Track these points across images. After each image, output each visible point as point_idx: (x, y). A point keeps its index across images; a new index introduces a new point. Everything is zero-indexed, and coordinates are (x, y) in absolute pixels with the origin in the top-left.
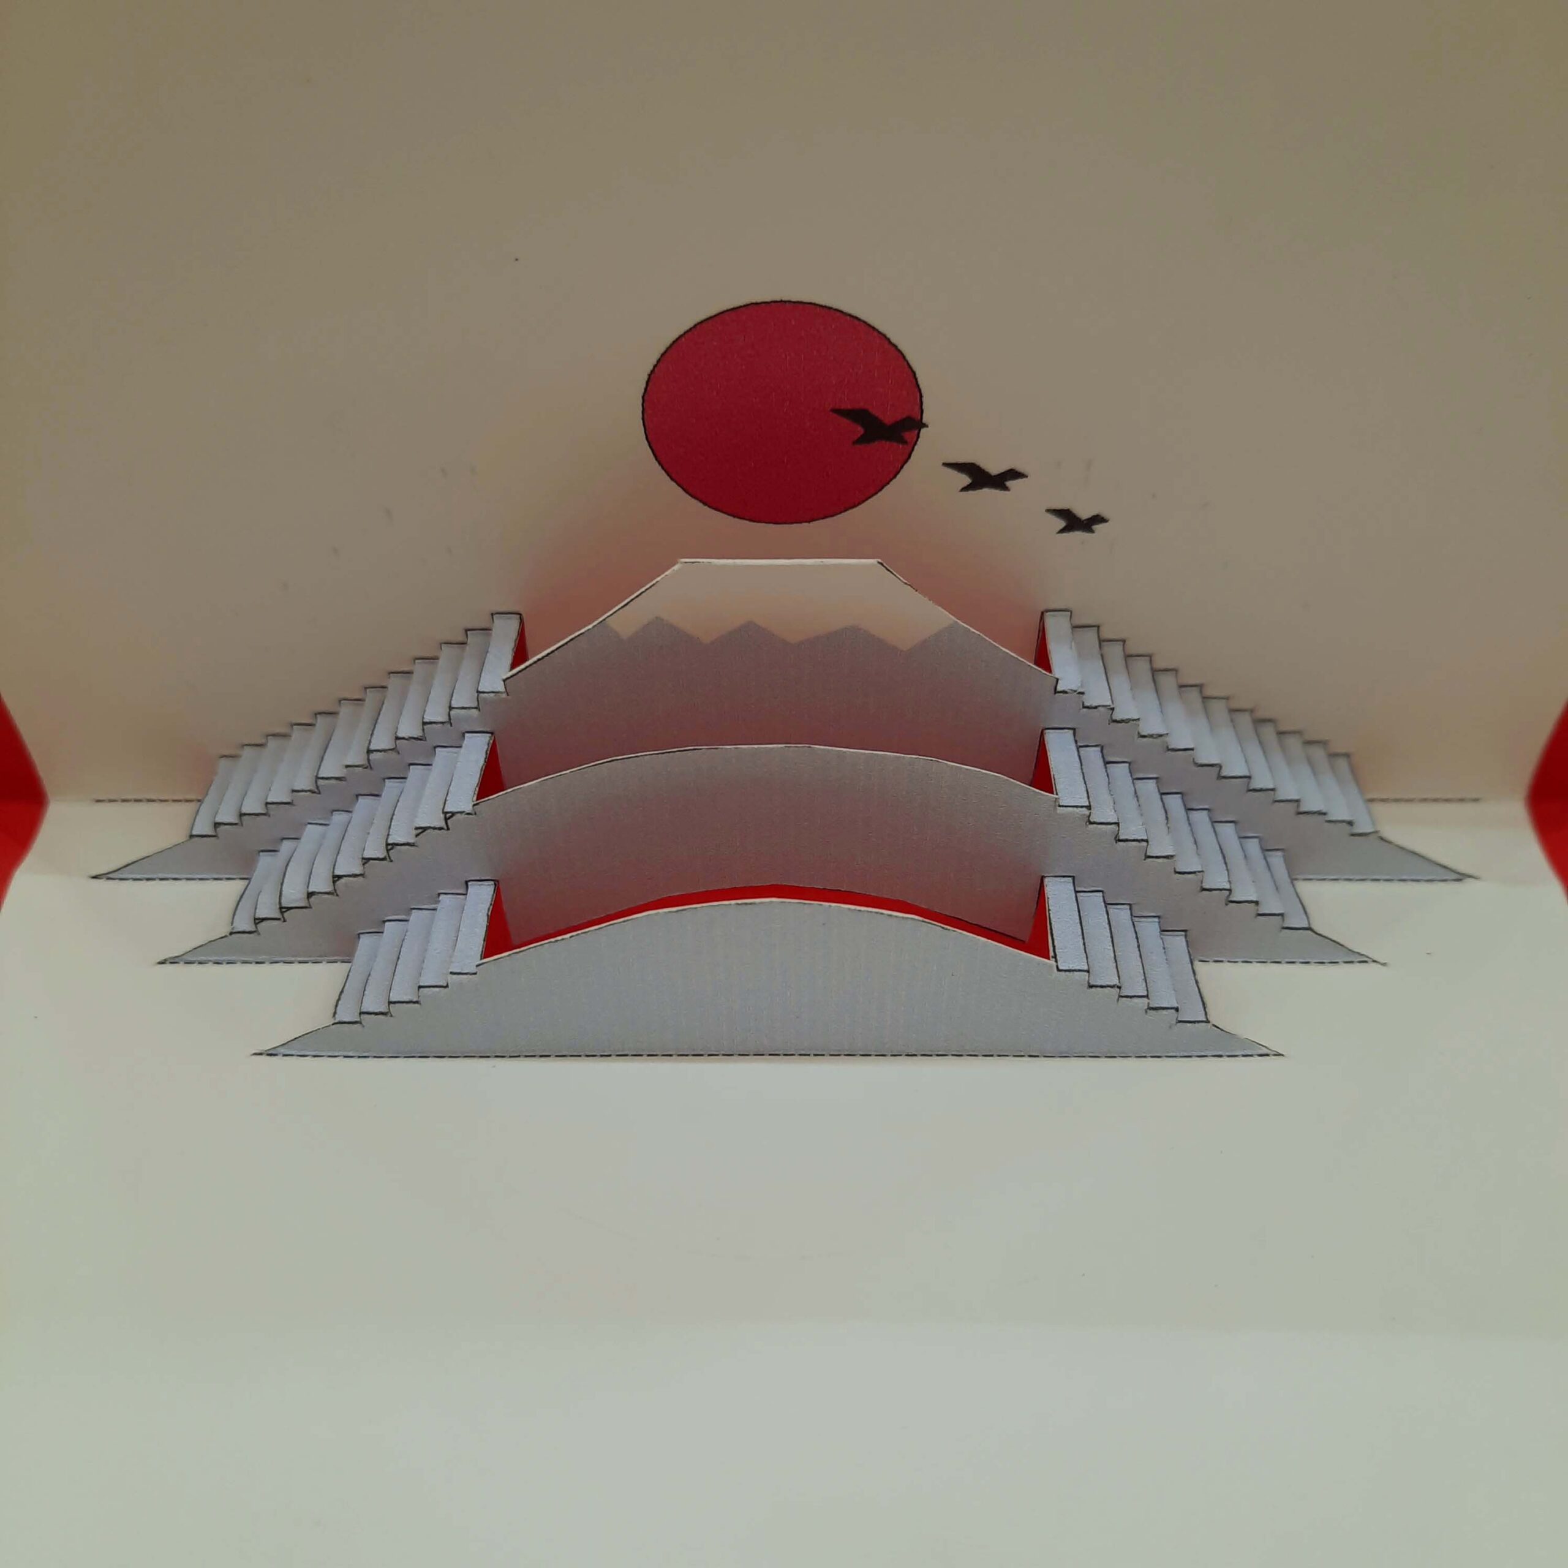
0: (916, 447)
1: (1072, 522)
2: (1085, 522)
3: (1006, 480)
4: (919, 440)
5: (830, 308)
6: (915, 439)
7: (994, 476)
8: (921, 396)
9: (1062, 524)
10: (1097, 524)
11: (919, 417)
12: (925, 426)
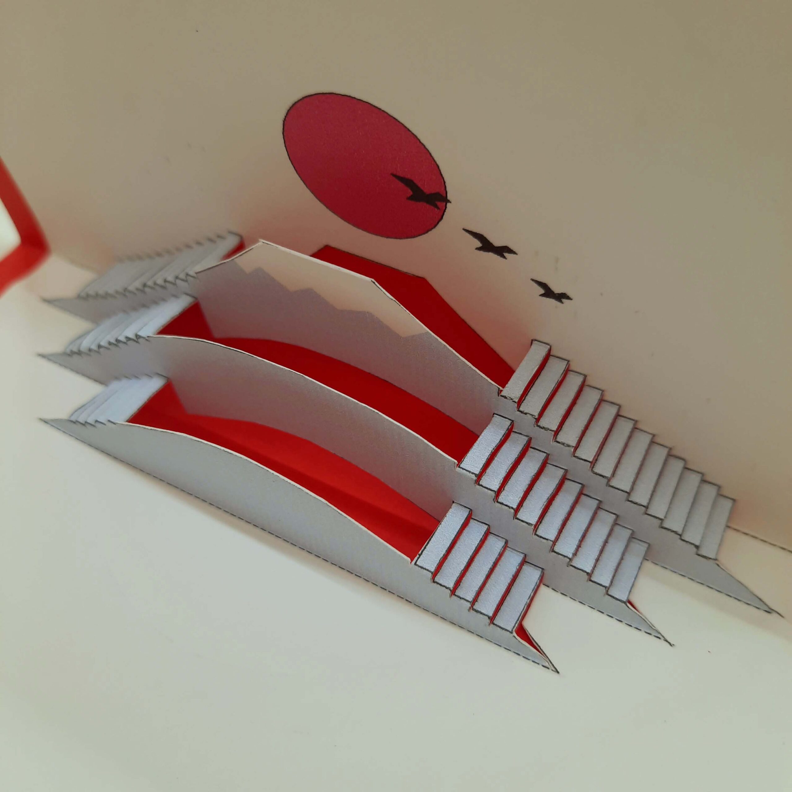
0: (445, 213)
1: (548, 293)
2: (557, 295)
3: (503, 252)
4: (447, 209)
5: (380, 109)
6: (444, 208)
7: (496, 247)
8: (445, 183)
9: (542, 291)
10: (565, 299)
11: (445, 195)
12: (449, 201)
